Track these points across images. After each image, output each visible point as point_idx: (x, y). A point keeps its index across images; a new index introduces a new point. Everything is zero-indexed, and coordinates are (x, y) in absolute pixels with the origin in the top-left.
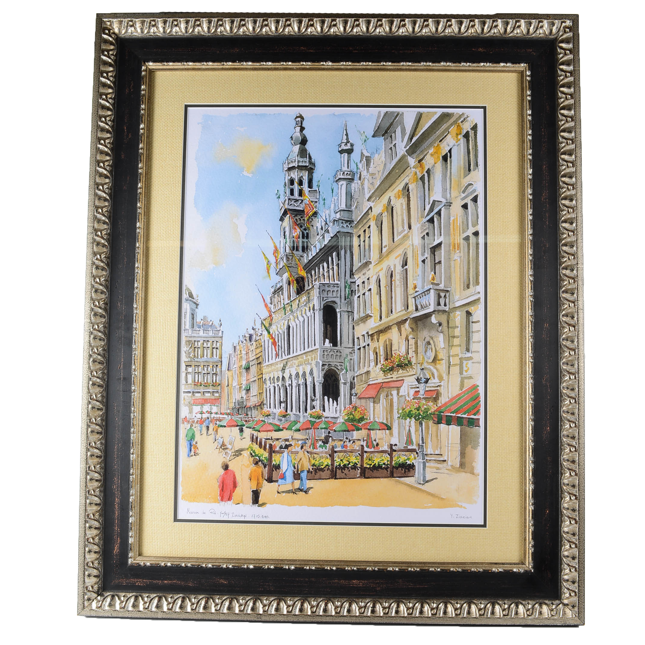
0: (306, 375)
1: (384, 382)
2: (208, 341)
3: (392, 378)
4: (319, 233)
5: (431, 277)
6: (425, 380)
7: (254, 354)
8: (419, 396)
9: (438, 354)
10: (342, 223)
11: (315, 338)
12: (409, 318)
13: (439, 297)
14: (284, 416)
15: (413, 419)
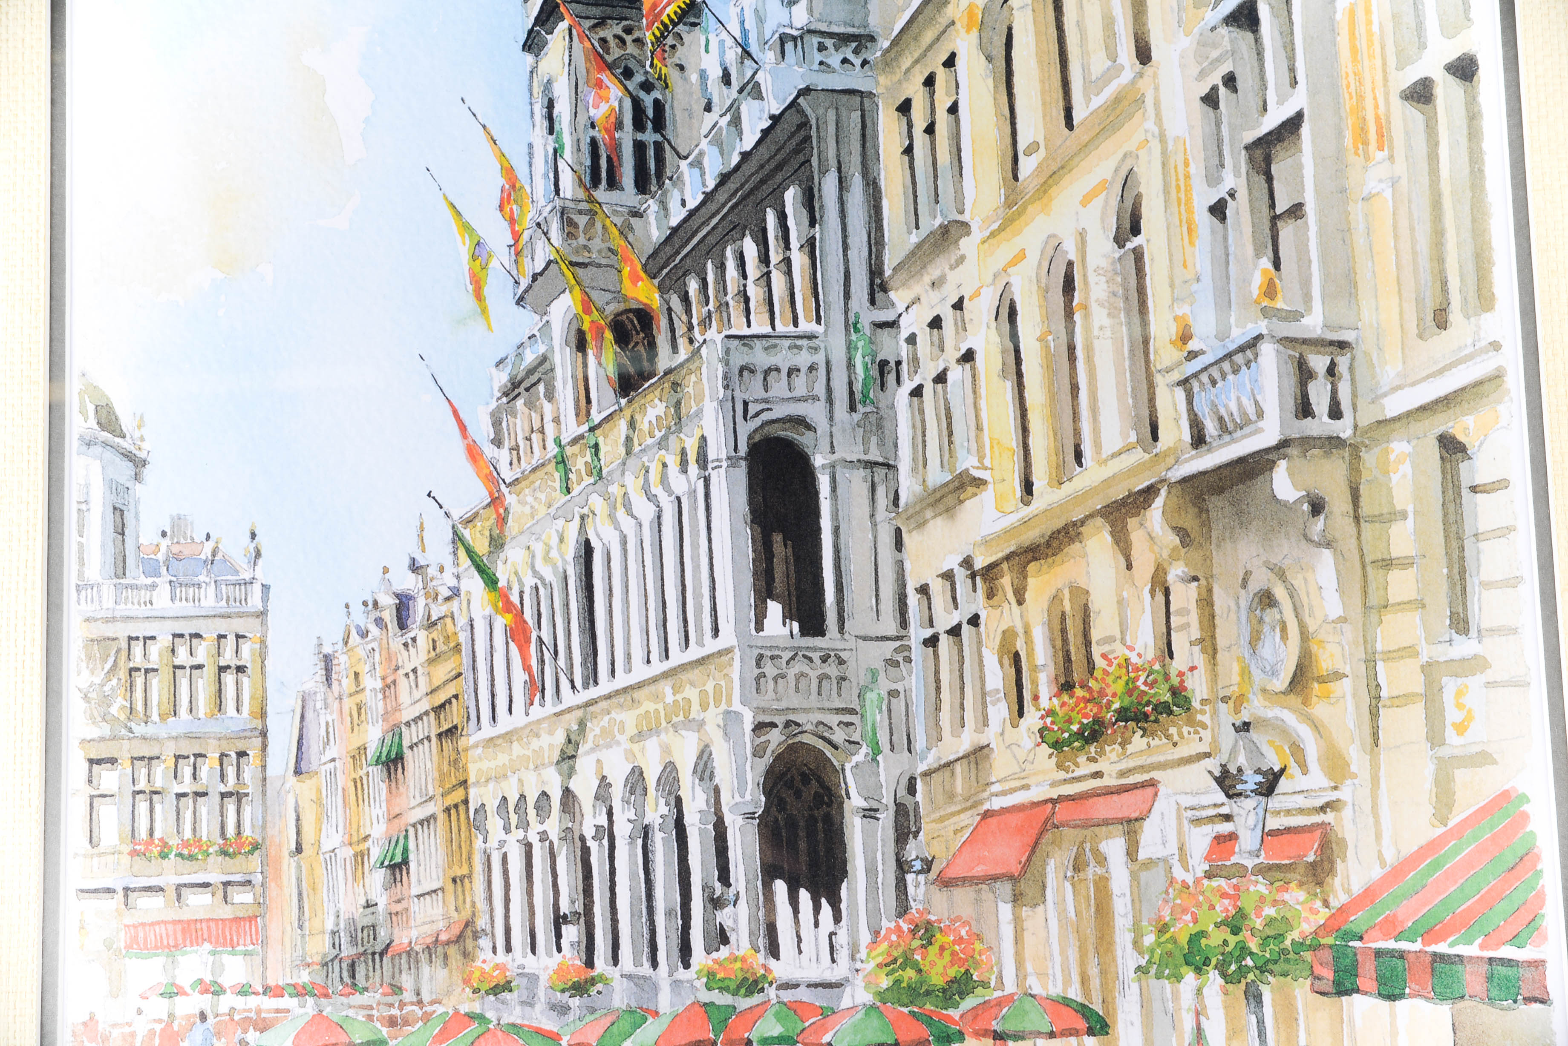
0: (676, 780)
1: (1061, 799)
2: (198, 636)
3: (1098, 775)
4: (716, 100)
5: (1257, 282)
6: (1259, 778)
7: (424, 687)
8: (1234, 859)
9: (1314, 648)
10: (822, 48)
11: (713, 598)
12: (1163, 481)
13: (1305, 374)
14: (579, 989)
15: (1214, 978)
